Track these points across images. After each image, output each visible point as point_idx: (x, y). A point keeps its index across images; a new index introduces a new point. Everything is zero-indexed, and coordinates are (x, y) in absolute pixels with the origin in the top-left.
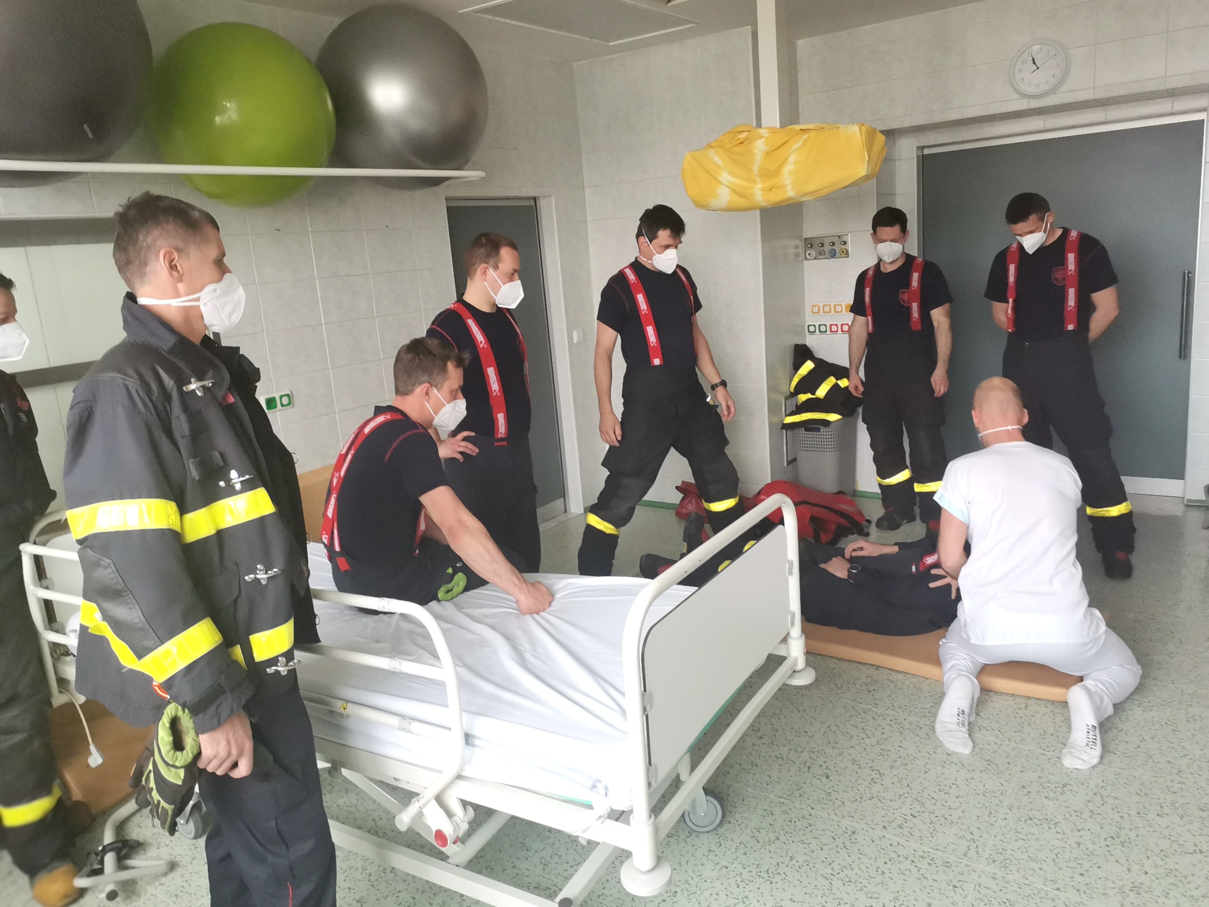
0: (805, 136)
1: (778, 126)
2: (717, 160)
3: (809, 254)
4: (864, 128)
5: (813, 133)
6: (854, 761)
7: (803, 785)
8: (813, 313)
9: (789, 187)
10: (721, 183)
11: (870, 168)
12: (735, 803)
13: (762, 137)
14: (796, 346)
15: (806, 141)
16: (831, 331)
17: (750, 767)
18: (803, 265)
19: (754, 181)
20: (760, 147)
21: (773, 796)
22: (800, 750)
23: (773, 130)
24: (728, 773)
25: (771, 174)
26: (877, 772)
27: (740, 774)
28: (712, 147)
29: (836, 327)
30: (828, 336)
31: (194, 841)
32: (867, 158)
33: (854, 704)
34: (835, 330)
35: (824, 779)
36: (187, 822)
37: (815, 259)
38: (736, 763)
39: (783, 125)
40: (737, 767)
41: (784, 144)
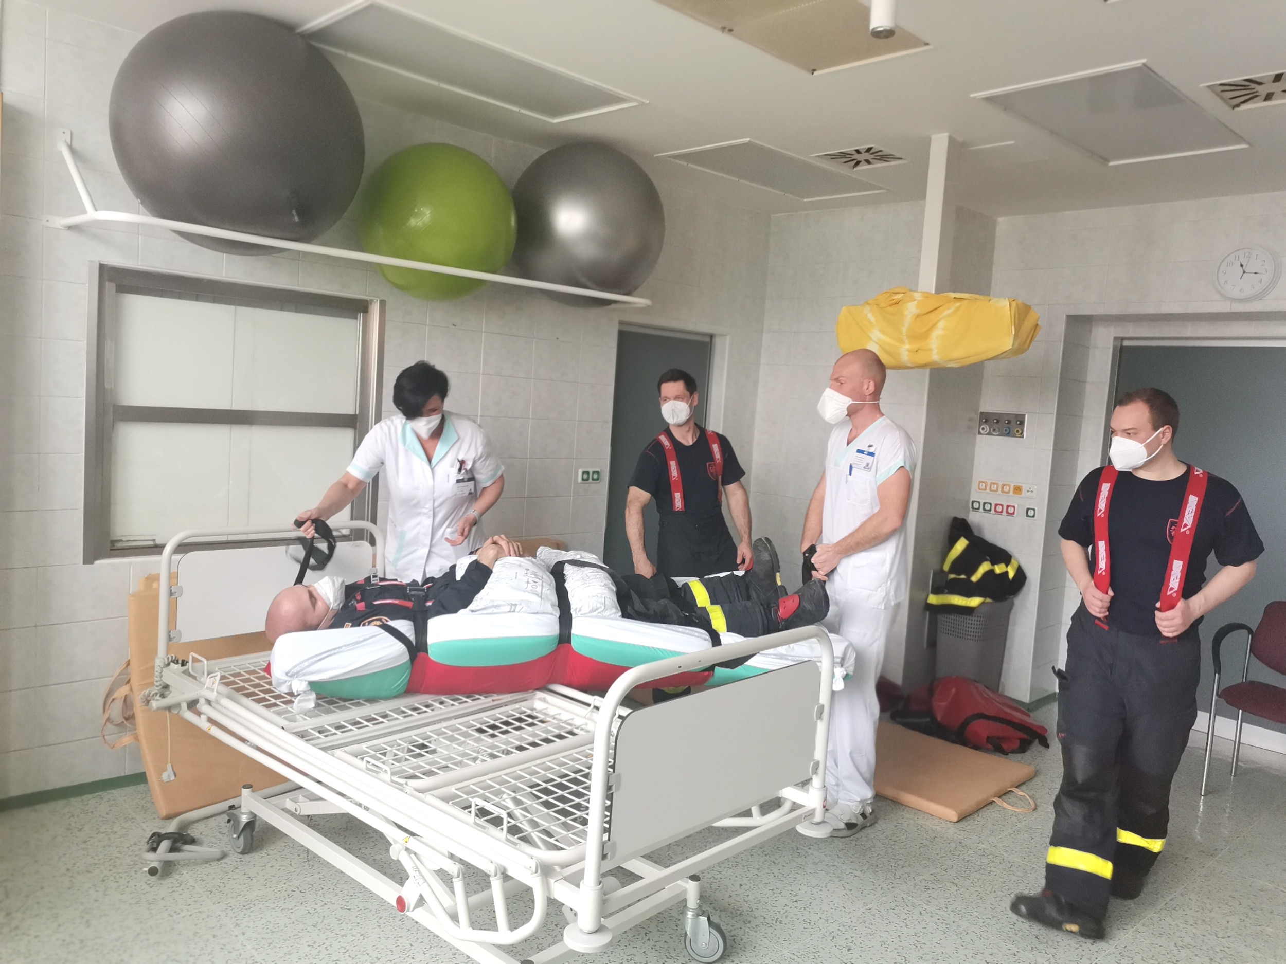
0: (957, 304)
1: (933, 292)
2: (871, 317)
3: (983, 429)
4: (1014, 304)
5: (965, 302)
6: (883, 943)
7: (820, 950)
8: (979, 489)
9: (935, 351)
10: (871, 339)
11: (1017, 344)
12: (745, 948)
13: (916, 300)
14: (955, 519)
15: (958, 309)
16: (996, 511)
17: (774, 922)
18: (975, 438)
19: (901, 341)
20: (911, 309)
21: (785, 952)
22: (831, 920)
23: (926, 295)
24: (750, 922)
25: (920, 336)
26: (903, 958)
27: (761, 926)
28: (868, 304)
29: (1001, 507)
30: (991, 516)
31: (241, 856)
32: (1014, 333)
33: (905, 896)
34: (1000, 510)
35: (845, 951)
36: (239, 837)
37: (988, 434)
38: (761, 916)
39: (939, 290)
40: (762, 920)
41: (935, 309)
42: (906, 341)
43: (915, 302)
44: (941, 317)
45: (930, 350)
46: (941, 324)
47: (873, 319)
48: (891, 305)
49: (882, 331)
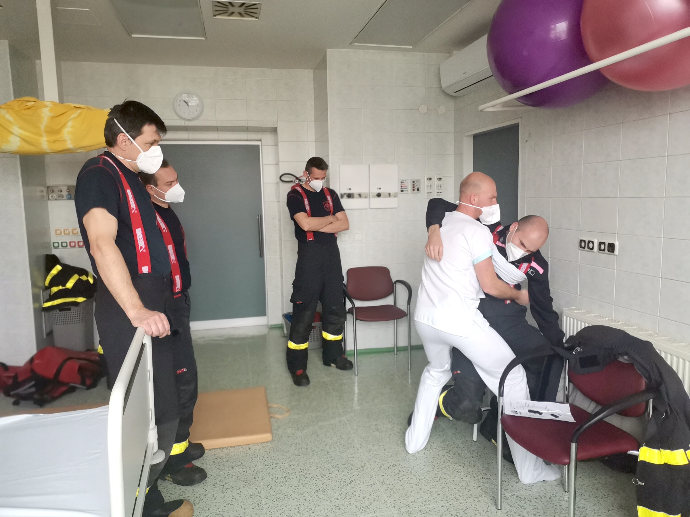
0: (78, 112)
1: (58, 102)
2: (9, 117)
3: (51, 197)
5: (83, 111)
8: (56, 234)
9: (68, 142)
10: (12, 133)
14: (48, 255)
15: (79, 115)
18: (47, 203)
23: (54, 104)
25: (55, 132)
29: (74, 243)
30: (68, 249)
34: (74, 245)
37: (56, 199)
41: (62, 114)
42: (44, 135)
43: (48, 108)
44: (69, 119)
45: (64, 141)
46: (70, 124)
47: (11, 119)
48: (24, 110)
49: (20, 128)
